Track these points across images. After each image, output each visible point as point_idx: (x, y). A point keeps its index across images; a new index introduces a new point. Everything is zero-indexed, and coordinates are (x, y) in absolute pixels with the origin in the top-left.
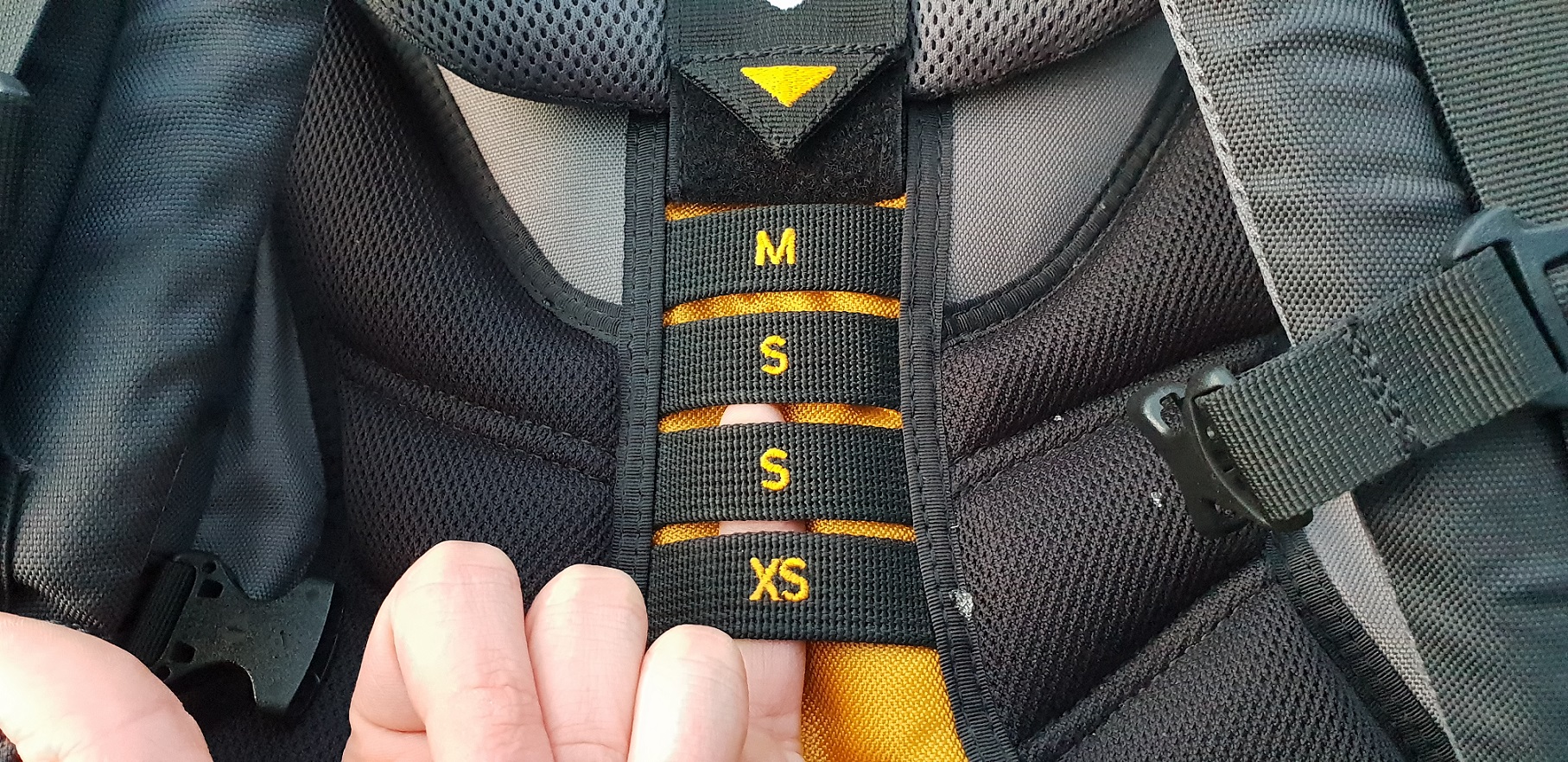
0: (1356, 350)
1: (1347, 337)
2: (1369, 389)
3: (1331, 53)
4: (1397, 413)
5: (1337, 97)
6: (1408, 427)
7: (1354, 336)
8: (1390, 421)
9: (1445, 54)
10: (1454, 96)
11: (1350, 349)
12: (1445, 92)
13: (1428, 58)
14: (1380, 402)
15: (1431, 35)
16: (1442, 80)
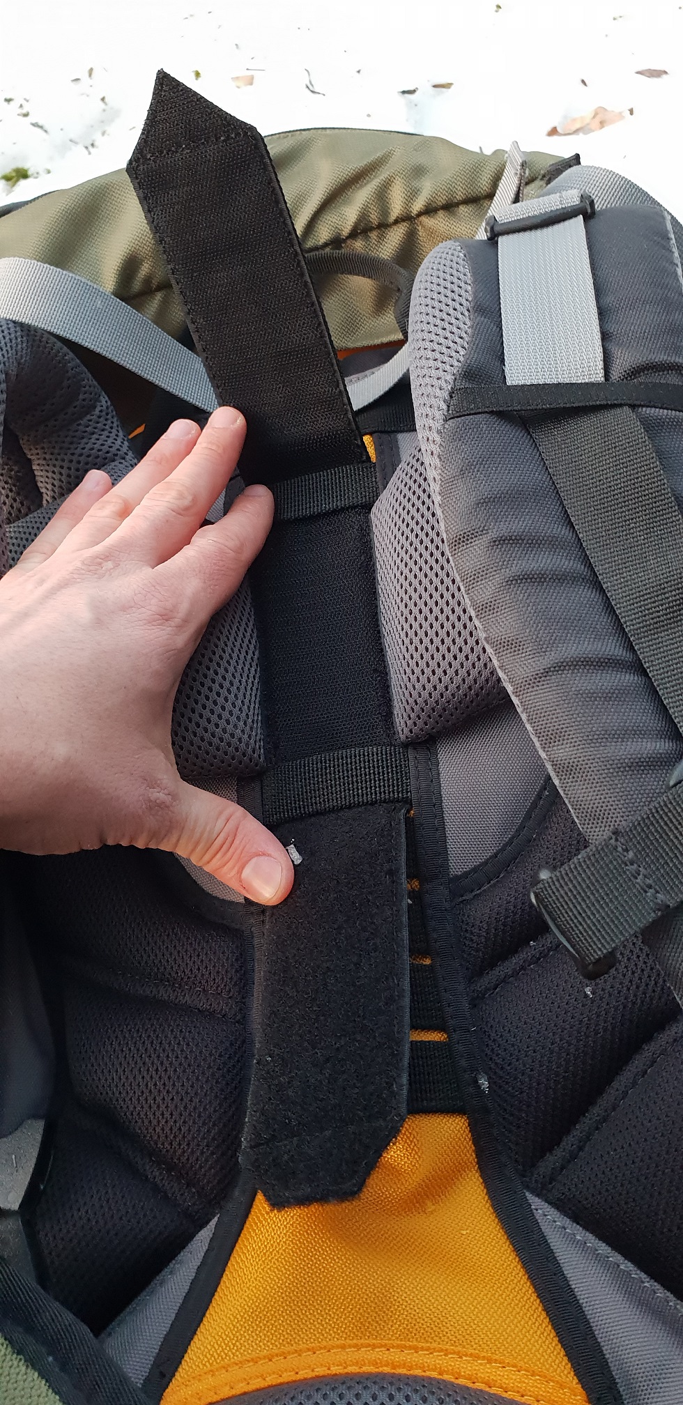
0: (620, 849)
1: (613, 841)
2: (631, 873)
3: (585, 671)
4: (650, 887)
5: (591, 696)
6: (658, 895)
7: (617, 840)
8: (646, 892)
9: (659, 664)
10: (667, 688)
11: (615, 848)
12: (661, 687)
13: (648, 668)
14: (638, 881)
15: (649, 654)
16: (658, 680)
